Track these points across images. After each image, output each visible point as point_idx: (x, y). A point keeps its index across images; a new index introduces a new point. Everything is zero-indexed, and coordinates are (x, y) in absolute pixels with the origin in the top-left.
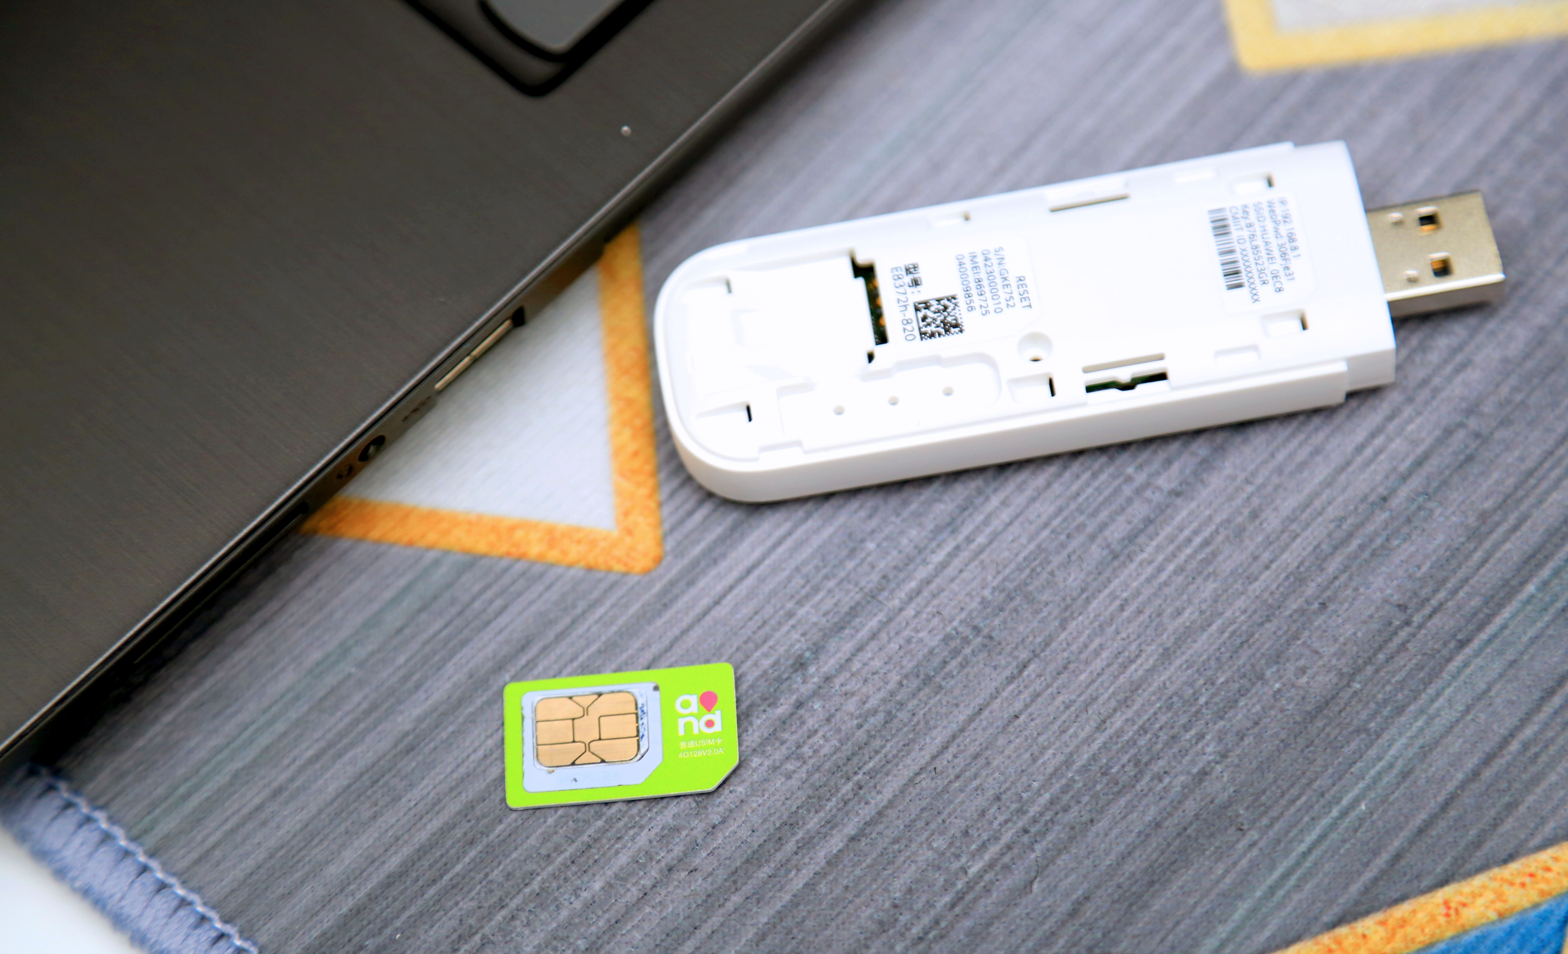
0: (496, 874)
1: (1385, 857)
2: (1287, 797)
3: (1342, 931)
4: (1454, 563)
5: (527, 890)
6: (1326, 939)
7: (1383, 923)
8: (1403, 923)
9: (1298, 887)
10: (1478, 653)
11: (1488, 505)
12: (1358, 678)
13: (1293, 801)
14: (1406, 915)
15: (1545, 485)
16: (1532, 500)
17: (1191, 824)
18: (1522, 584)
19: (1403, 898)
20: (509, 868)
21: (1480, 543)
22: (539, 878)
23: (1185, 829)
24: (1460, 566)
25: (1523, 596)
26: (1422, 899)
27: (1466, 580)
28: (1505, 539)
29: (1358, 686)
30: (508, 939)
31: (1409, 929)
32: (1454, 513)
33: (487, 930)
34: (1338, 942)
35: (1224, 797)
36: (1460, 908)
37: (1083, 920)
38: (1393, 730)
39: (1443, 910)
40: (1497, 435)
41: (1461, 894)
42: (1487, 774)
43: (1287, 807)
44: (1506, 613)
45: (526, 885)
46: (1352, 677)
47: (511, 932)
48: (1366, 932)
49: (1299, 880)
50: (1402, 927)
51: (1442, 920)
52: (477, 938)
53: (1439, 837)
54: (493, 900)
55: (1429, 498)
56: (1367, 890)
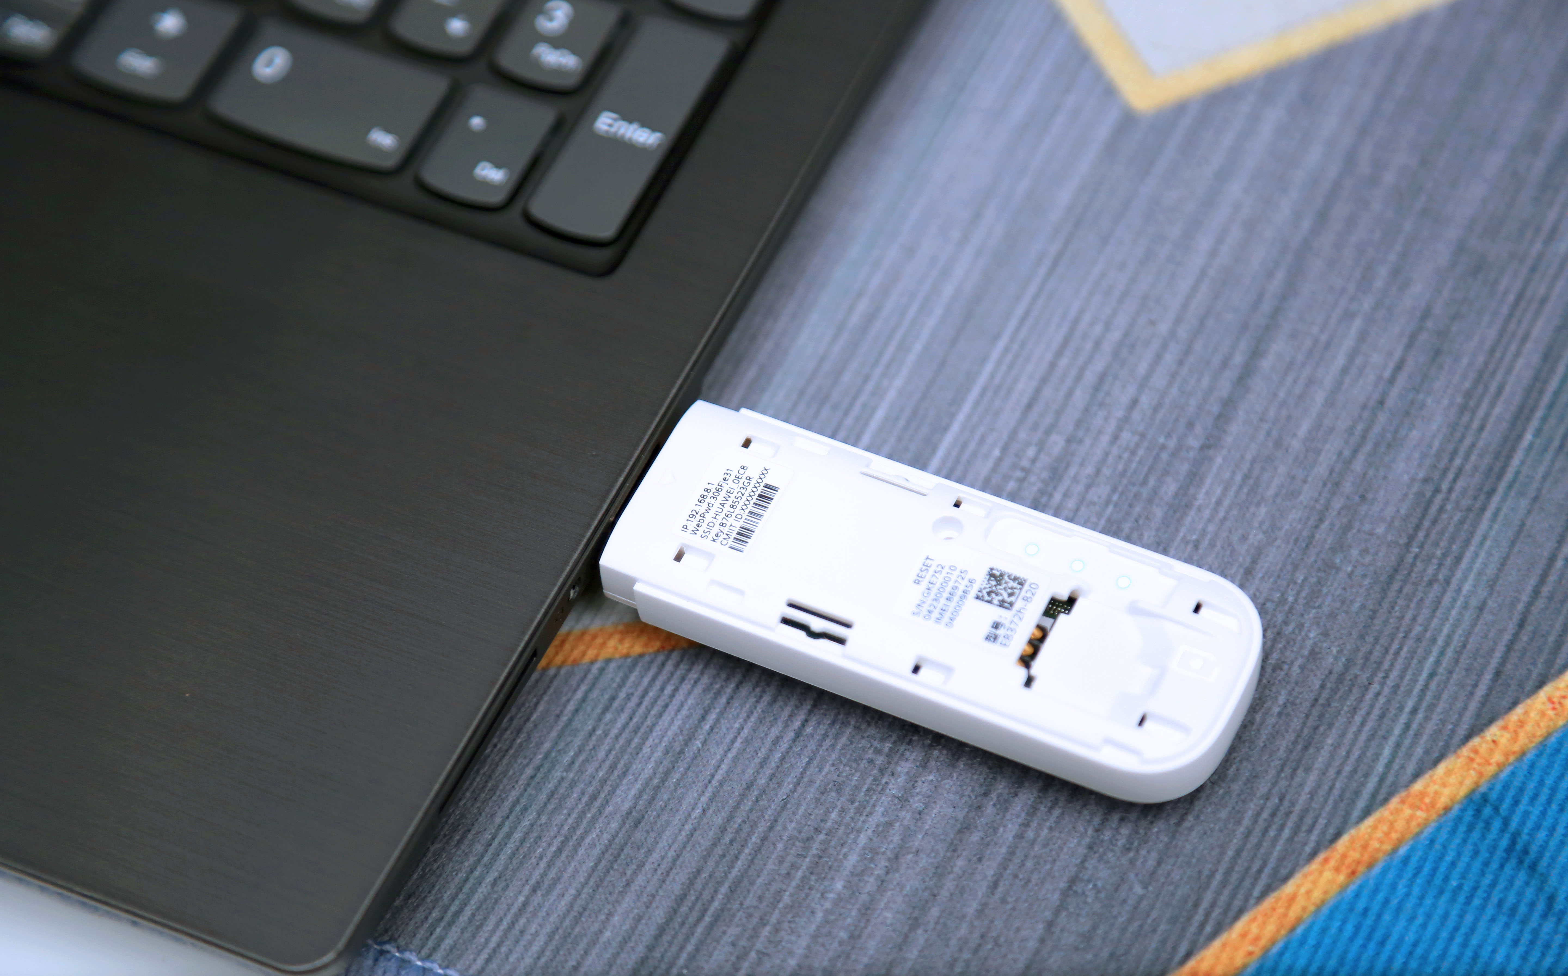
0: (750, 901)
1: (1488, 677)
2: (1392, 651)
3: (1476, 742)
4: (1458, 435)
5: (781, 905)
6: (1466, 752)
7: (1505, 728)
8: (1521, 723)
9: (1427, 718)
10: (1504, 499)
11: (1468, 384)
12: (1415, 544)
13: (1397, 653)
14: (1522, 717)
15: (1508, 358)
16: (1502, 371)
17: (1320, 695)
18: (1520, 437)
19: (1515, 704)
20: (759, 892)
21: (1474, 414)
22: (788, 893)
23: (1316, 700)
24: (1463, 436)
25: (1525, 444)
26: (1529, 702)
27: (1473, 445)
28: (1493, 406)
29: (1417, 550)
30: (780, 947)
31: (1529, 728)
32: (1442, 398)
33: (759, 945)
34: (1476, 752)
35: (1339, 667)
36: (1562, 701)
37: (1258, 795)
38: (1459, 576)
39: (1550, 706)
40: (1454, 329)
41: (1558, 689)
42: (1546, 590)
43: (1395, 659)
44: (1516, 461)
45: (778, 902)
46: (1408, 545)
47: (780, 941)
48: (1495, 738)
49: (1426, 712)
50: (1522, 727)
51: (1551, 713)
53: (1525, 650)
54: (755, 920)
55: (1417, 390)
56: (1483, 704)
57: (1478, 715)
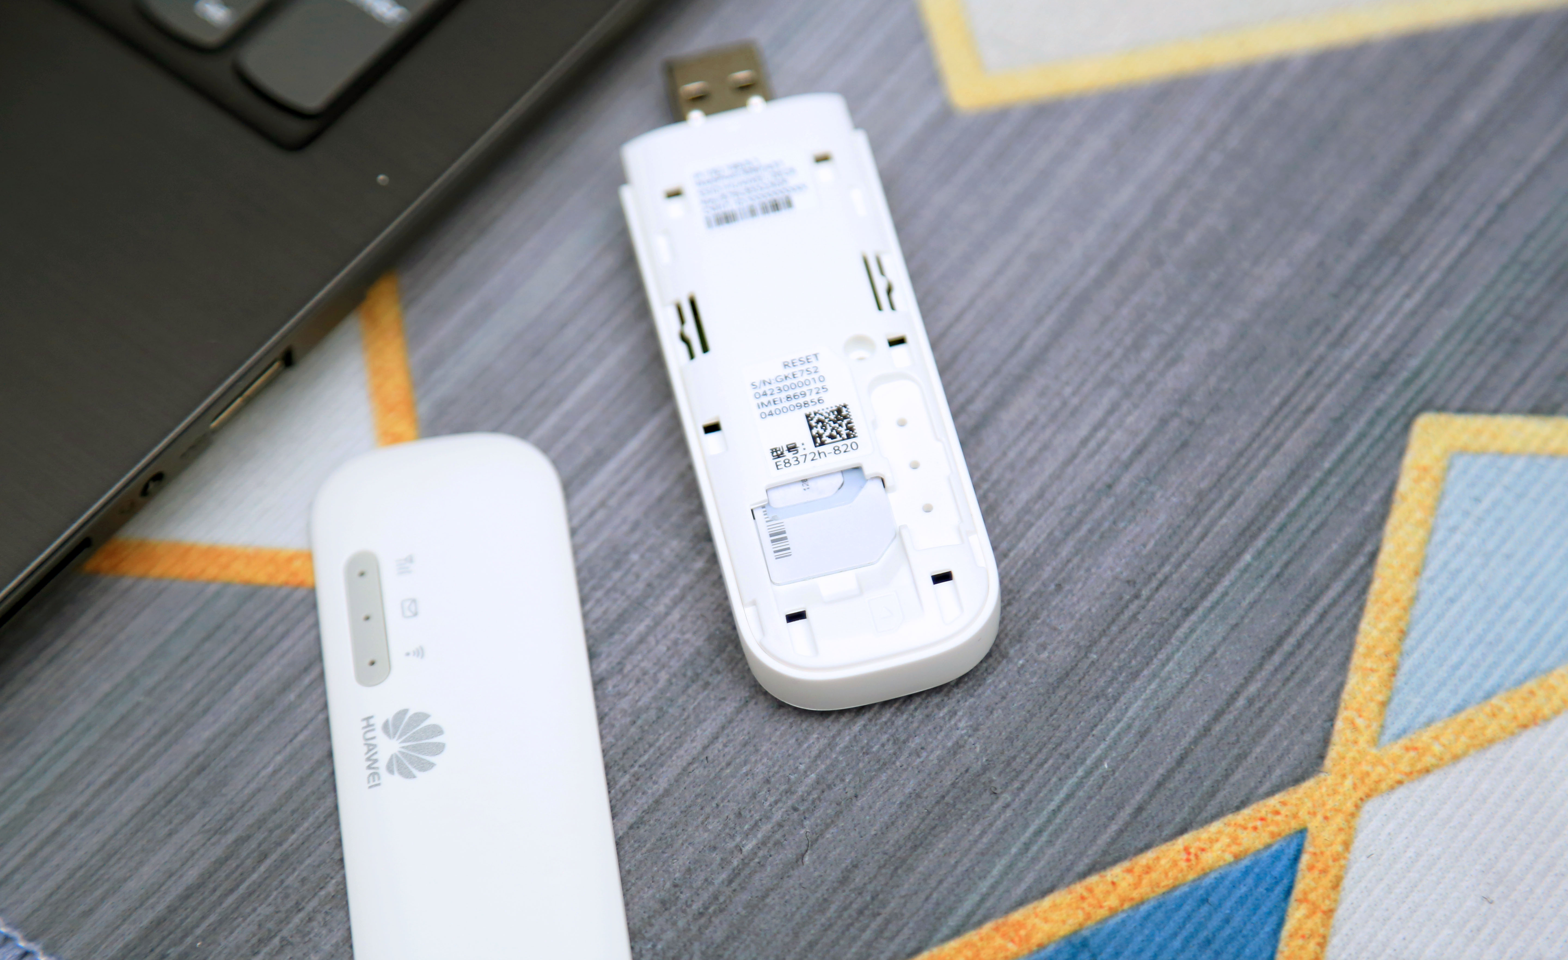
0: (292, 880)
1: (1128, 810)
2: (1035, 762)
3: (1093, 879)
4: (1176, 539)
5: (323, 893)
6: (1079, 888)
7: (1130, 871)
8: (1148, 869)
9: (1050, 843)
10: (1202, 620)
11: (1204, 485)
12: (1095, 649)
13: (1041, 765)
14: (1151, 862)
15: (1254, 464)
16: (1243, 477)
17: (948, 792)
18: (1239, 555)
19: (1148, 847)
20: (304, 874)
21: (1199, 520)
22: (334, 881)
23: (943, 797)
24: (1181, 542)
25: (1241, 564)
26: (1164, 847)
27: (1188, 555)
28: (1221, 515)
29: (1095, 656)
30: (307, 939)
31: (1154, 875)
32: (1173, 494)
33: (285, 933)
34: (1090, 890)
35: (977, 766)
36: (1199, 853)
37: (852, 886)
38: (1129, 694)
39: (1184, 856)
40: (1209, 422)
41: (1199, 840)
42: (1217, 728)
43: (1036, 771)
44: (1226, 582)
45: (322, 888)
46: (1089, 649)
47: (309, 933)
48: (1115, 880)
49: (1050, 835)
50: (1147, 873)
51: (1183, 865)
52: (276, 941)
53: (1177, 790)
54: (290, 903)
55: (1150, 482)
56: (1114, 841)
57: (1105, 853)
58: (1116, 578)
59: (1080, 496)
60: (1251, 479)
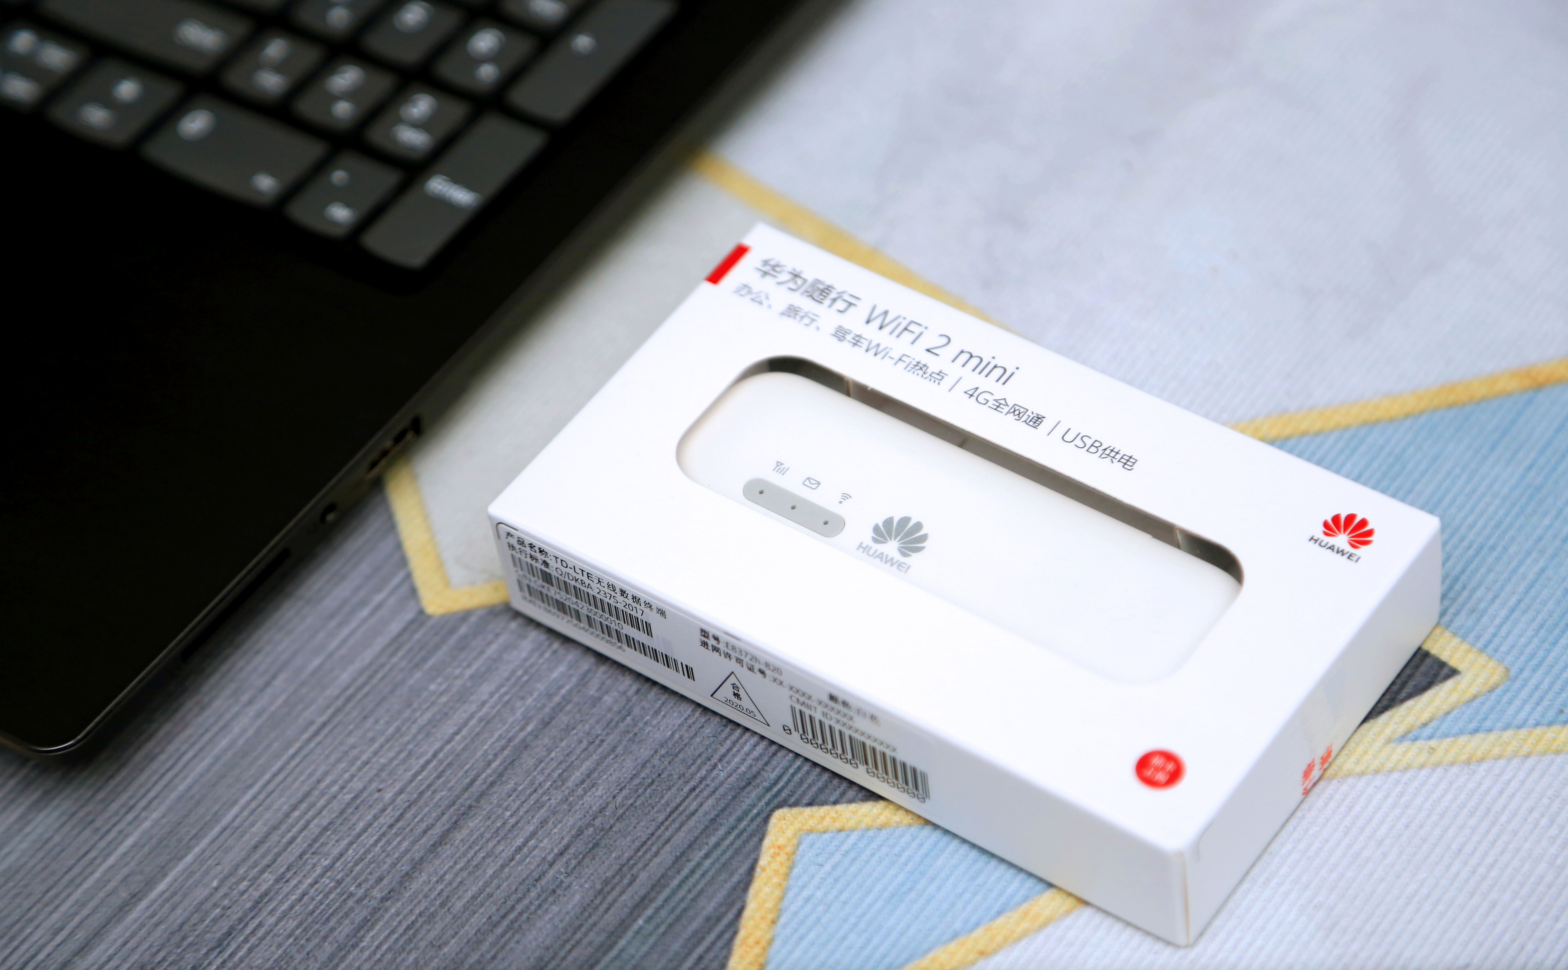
4: (586, 914)
11: (608, 874)
15: (648, 856)
16: (640, 865)
18: (634, 922)
21: (604, 898)
24: (590, 916)
25: (635, 927)
28: (623, 892)
32: (586, 882)
40: (615, 829)
44: (623, 942)
55: (568, 874)
58: (538, 946)
59: (514, 888)
60: (646, 865)
